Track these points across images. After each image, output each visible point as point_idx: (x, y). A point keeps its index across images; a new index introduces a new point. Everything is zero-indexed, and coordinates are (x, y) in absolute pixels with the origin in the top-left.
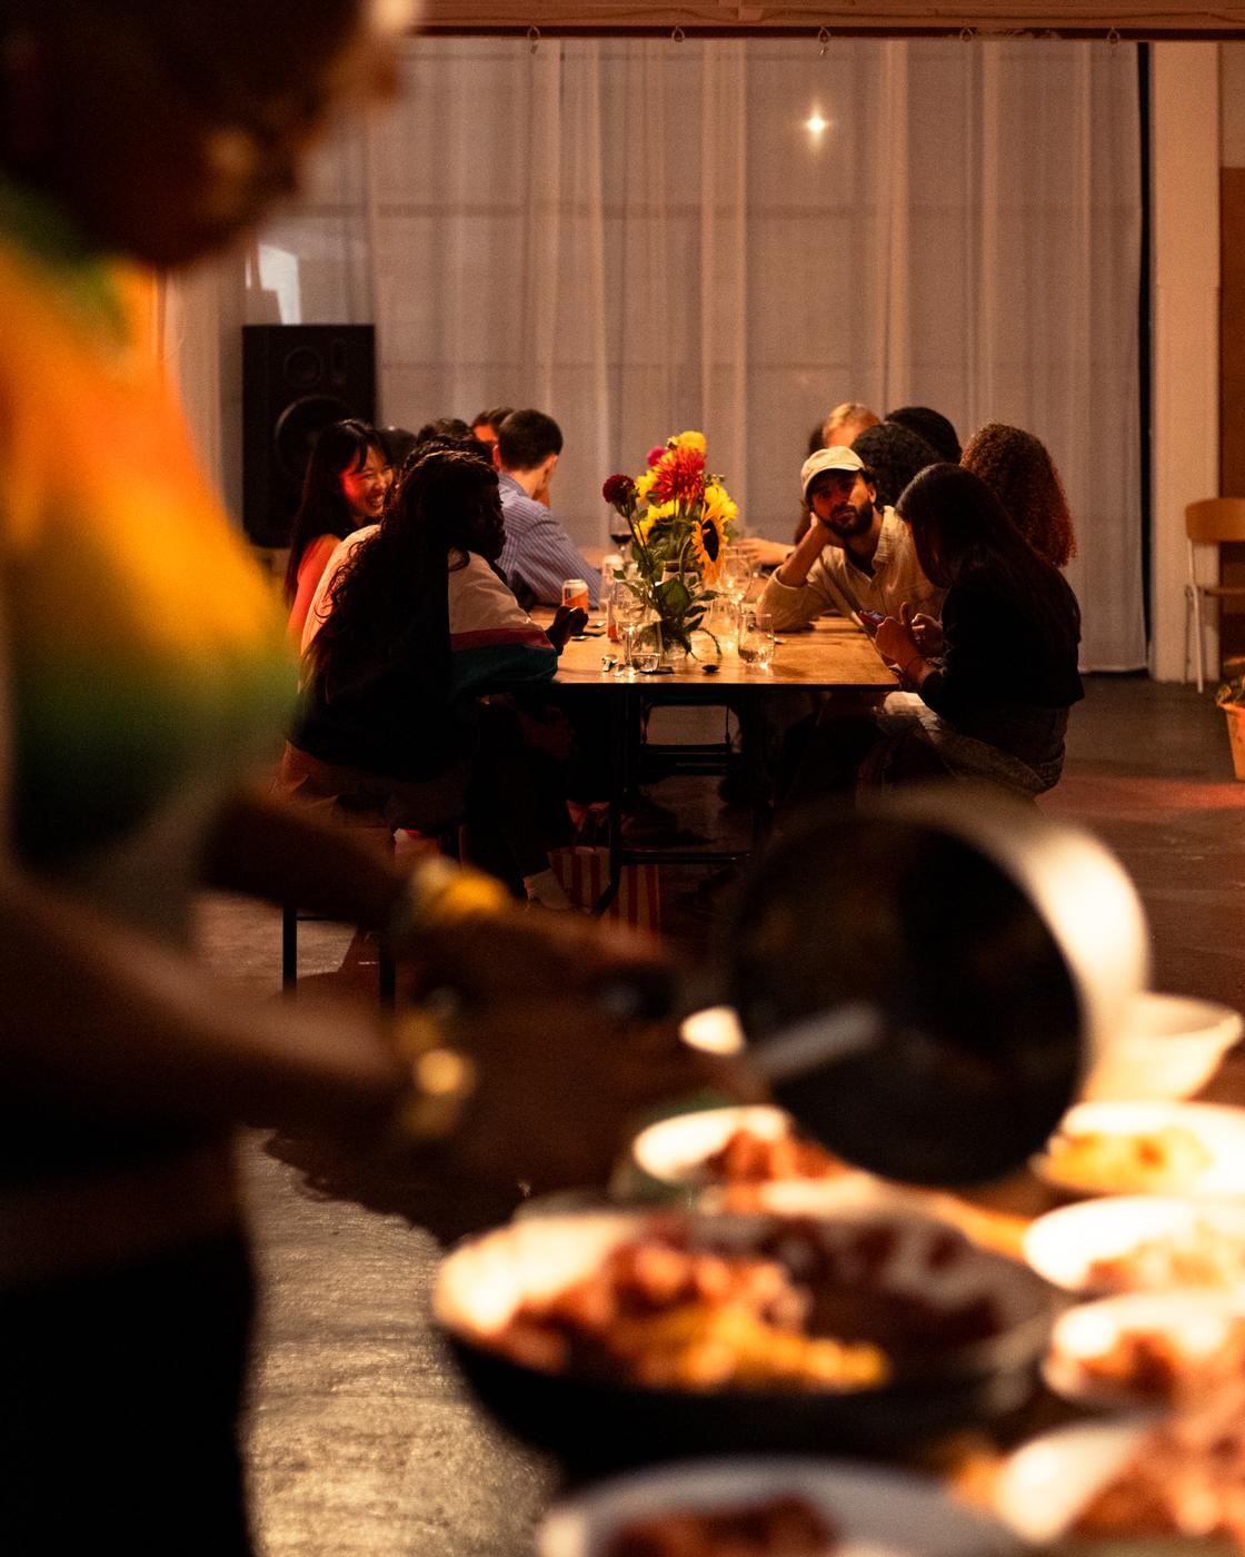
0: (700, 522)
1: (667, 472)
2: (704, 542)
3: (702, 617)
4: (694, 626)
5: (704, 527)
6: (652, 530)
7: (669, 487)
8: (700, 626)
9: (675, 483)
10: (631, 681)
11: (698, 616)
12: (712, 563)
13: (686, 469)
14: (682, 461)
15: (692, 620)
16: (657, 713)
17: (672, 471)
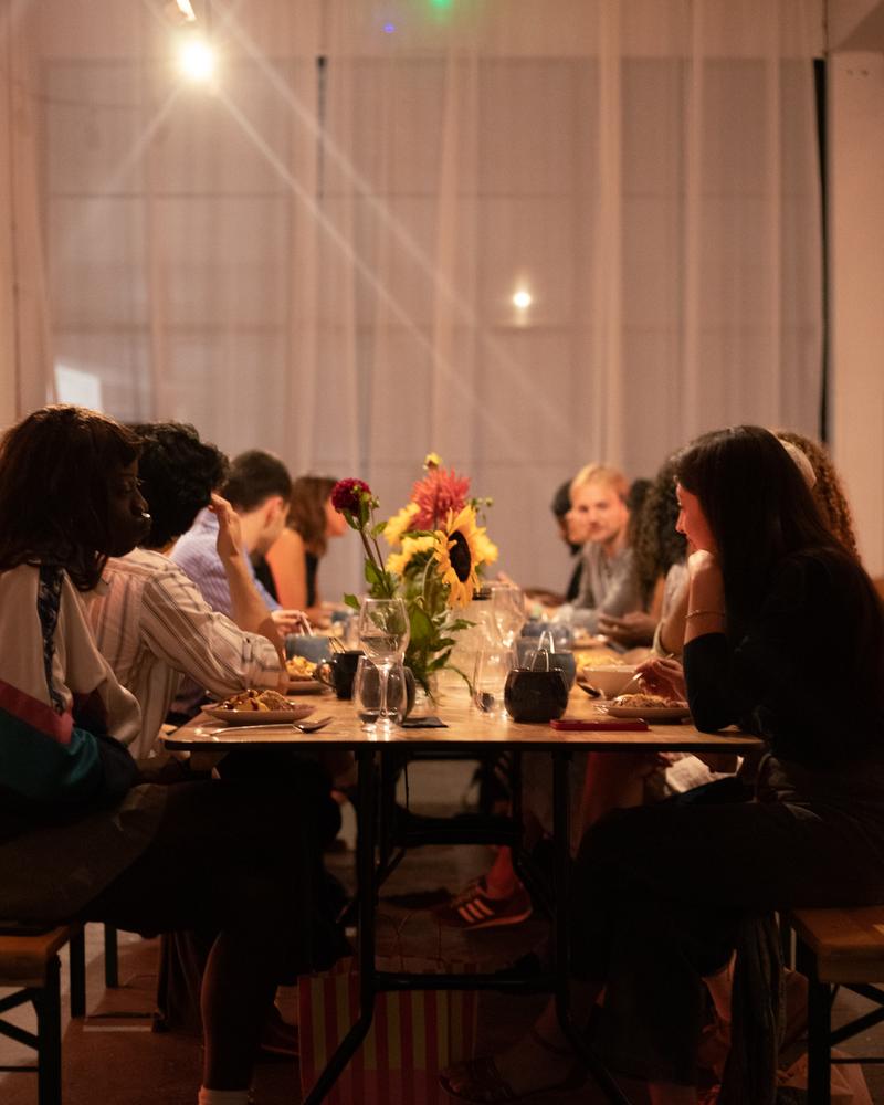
0: (446, 534)
1: (426, 497)
2: (451, 558)
3: (449, 652)
4: (440, 664)
5: (451, 539)
6: (408, 566)
7: (428, 512)
8: (446, 664)
9: (436, 506)
10: (387, 738)
11: (444, 651)
12: (461, 585)
13: (448, 491)
14: (443, 483)
15: (437, 655)
16: (414, 768)
17: (431, 495)
